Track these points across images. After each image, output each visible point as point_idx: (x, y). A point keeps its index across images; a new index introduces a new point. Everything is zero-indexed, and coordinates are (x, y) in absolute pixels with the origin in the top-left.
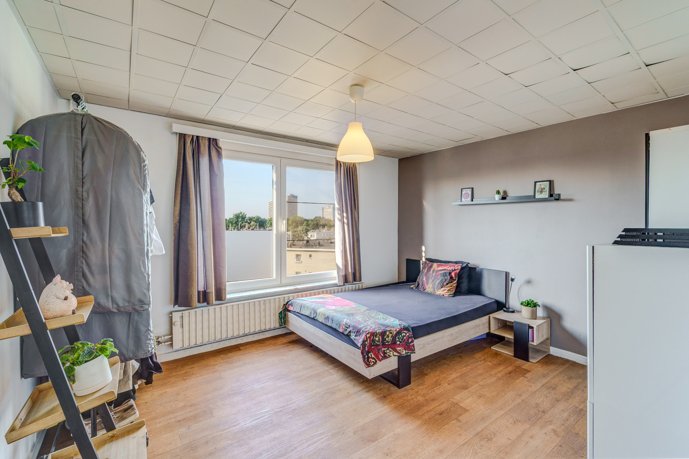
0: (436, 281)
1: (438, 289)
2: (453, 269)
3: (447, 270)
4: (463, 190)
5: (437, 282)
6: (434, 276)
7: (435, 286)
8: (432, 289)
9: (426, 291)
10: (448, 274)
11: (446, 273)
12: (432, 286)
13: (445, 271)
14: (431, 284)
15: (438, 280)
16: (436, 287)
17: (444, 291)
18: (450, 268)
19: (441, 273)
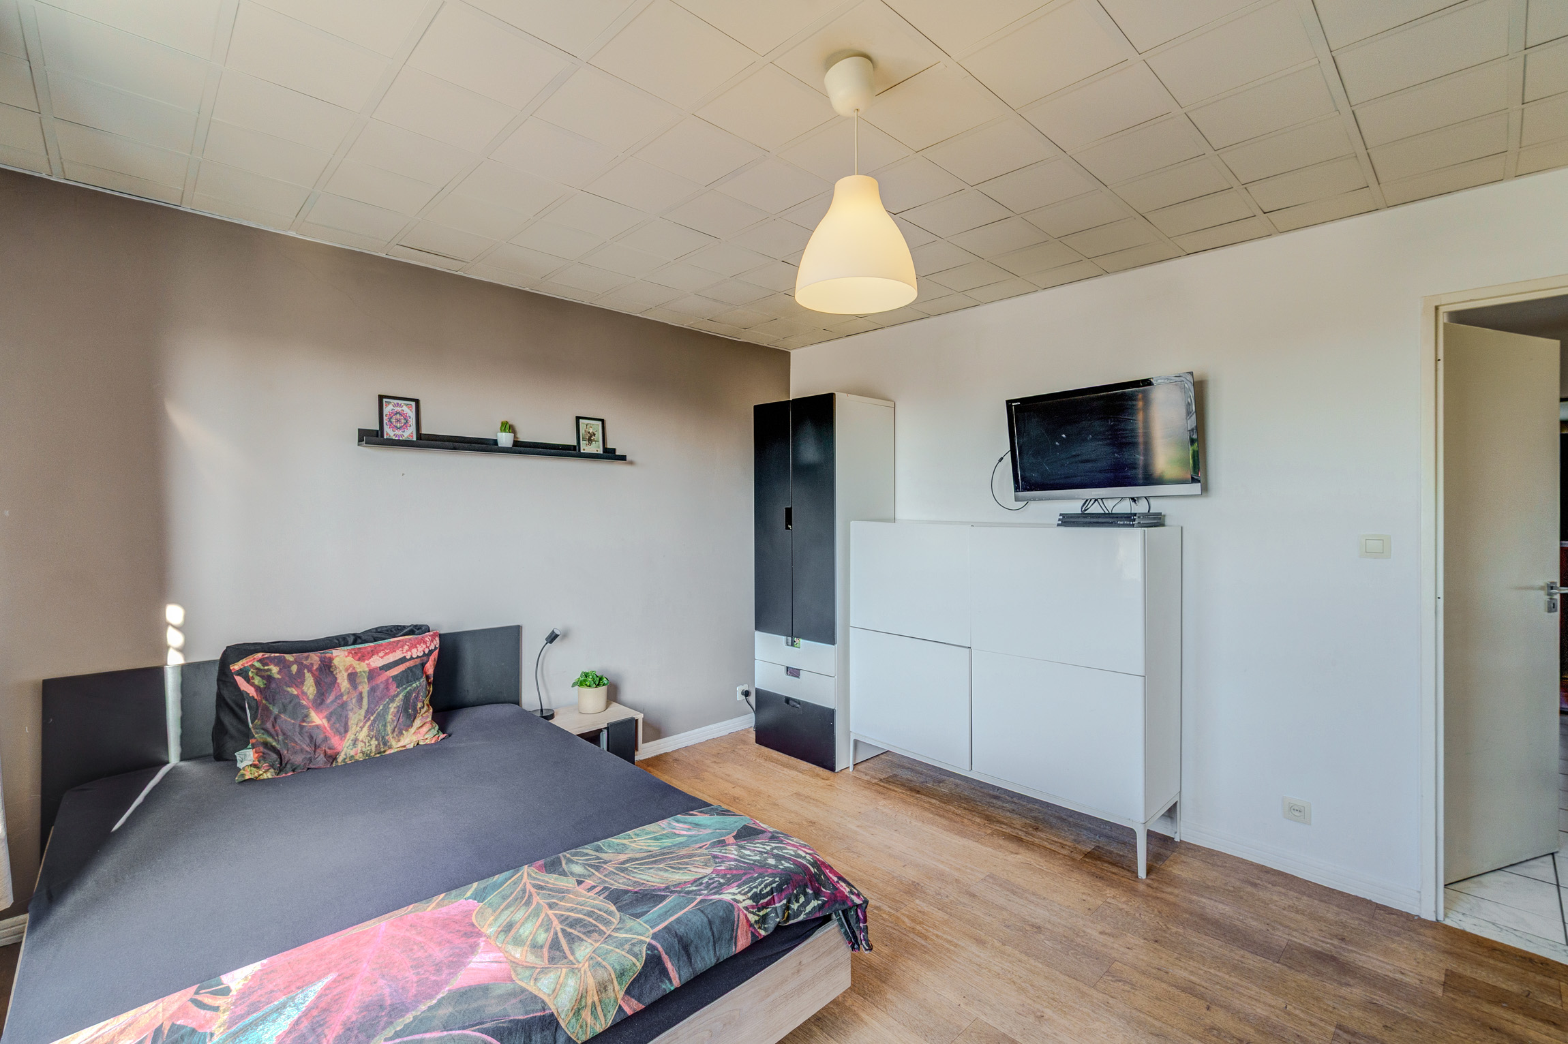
0: (386, 709)
1: (399, 732)
2: (427, 651)
3: (412, 658)
4: (385, 400)
5: (392, 710)
6: (365, 695)
7: (385, 726)
8: (374, 742)
9: (340, 759)
10: (418, 672)
11: (414, 669)
12: (370, 730)
13: (408, 664)
14: (362, 728)
15: (392, 700)
16: (389, 729)
17: (421, 730)
18: (414, 651)
19: (397, 675)
